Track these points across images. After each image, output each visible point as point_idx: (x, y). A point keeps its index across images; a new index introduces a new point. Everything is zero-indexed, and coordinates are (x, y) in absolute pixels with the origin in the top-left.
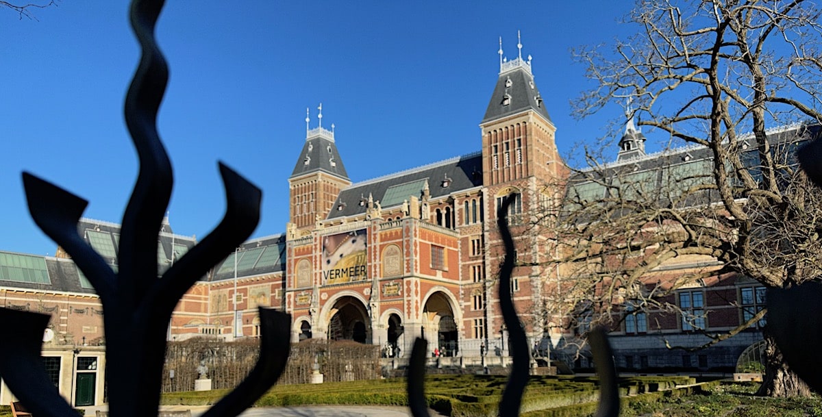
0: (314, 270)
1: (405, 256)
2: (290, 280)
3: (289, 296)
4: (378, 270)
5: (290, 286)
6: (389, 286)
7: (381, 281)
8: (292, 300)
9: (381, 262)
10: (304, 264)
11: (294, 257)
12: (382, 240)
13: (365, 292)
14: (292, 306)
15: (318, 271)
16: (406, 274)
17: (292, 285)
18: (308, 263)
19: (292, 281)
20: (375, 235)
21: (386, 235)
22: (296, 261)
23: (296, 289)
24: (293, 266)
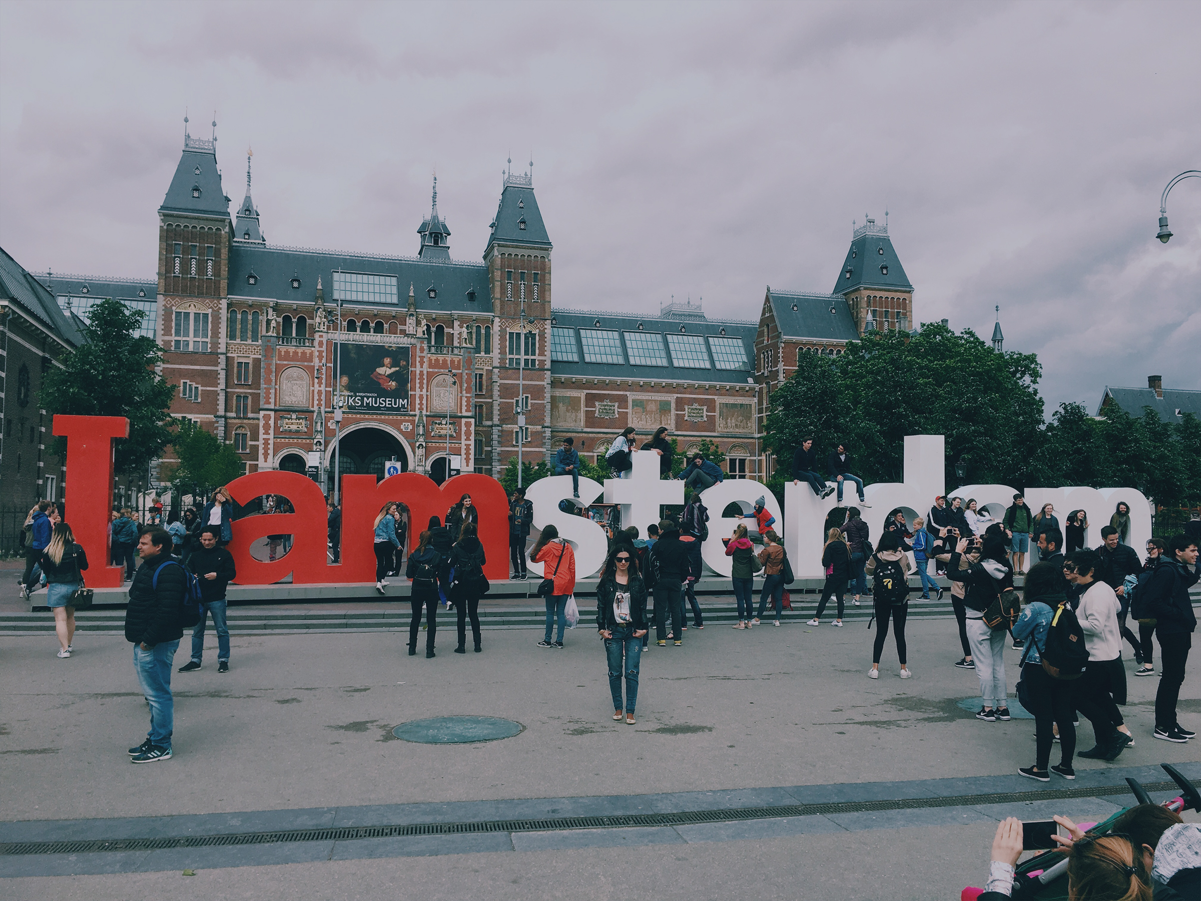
0: (316, 385)
1: (464, 392)
2: (268, 394)
3: (267, 418)
4: (424, 402)
5: (268, 402)
6: (439, 424)
7: (427, 416)
8: (272, 422)
9: (428, 393)
10: (295, 375)
11: (275, 361)
12: (430, 366)
13: (402, 427)
14: (271, 432)
15: (323, 388)
16: (465, 414)
17: (272, 401)
18: (304, 375)
19: (272, 396)
20: (422, 358)
21: (437, 360)
22: (279, 370)
23: (277, 408)
24: (274, 374)
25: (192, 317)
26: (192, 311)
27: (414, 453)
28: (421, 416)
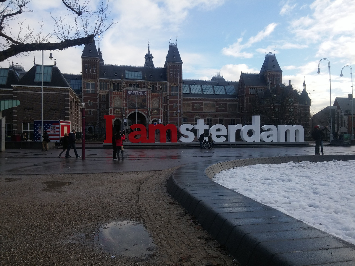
0: (123, 101)
1: (161, 102)
2: (111, 104)
3: (111, 110)
4: (150, 105)
5: (111, 106)
6: (154, 111)
7: (151, 109)
8: (112, 111)
9: (151, 103)
10: (118, 99)
11: (113, 95)
12: (152, 96)
13: (145, 112)
14: (112, 113)
15: (125, 102)
16: (161, 108)
17: (112, 106)
18: (120, 99)
19: (112, 104)
20: (150, 94)
21: (153, 94)
22: (114, 97)
23: (113, 107)
24: (112, 99)
25: (90, 84)
26: (90, 83)
27: (148, 118)
28: (149, 109)
